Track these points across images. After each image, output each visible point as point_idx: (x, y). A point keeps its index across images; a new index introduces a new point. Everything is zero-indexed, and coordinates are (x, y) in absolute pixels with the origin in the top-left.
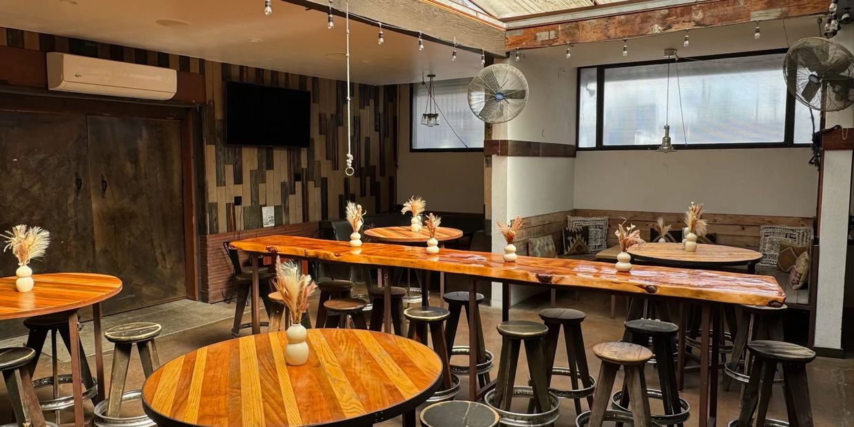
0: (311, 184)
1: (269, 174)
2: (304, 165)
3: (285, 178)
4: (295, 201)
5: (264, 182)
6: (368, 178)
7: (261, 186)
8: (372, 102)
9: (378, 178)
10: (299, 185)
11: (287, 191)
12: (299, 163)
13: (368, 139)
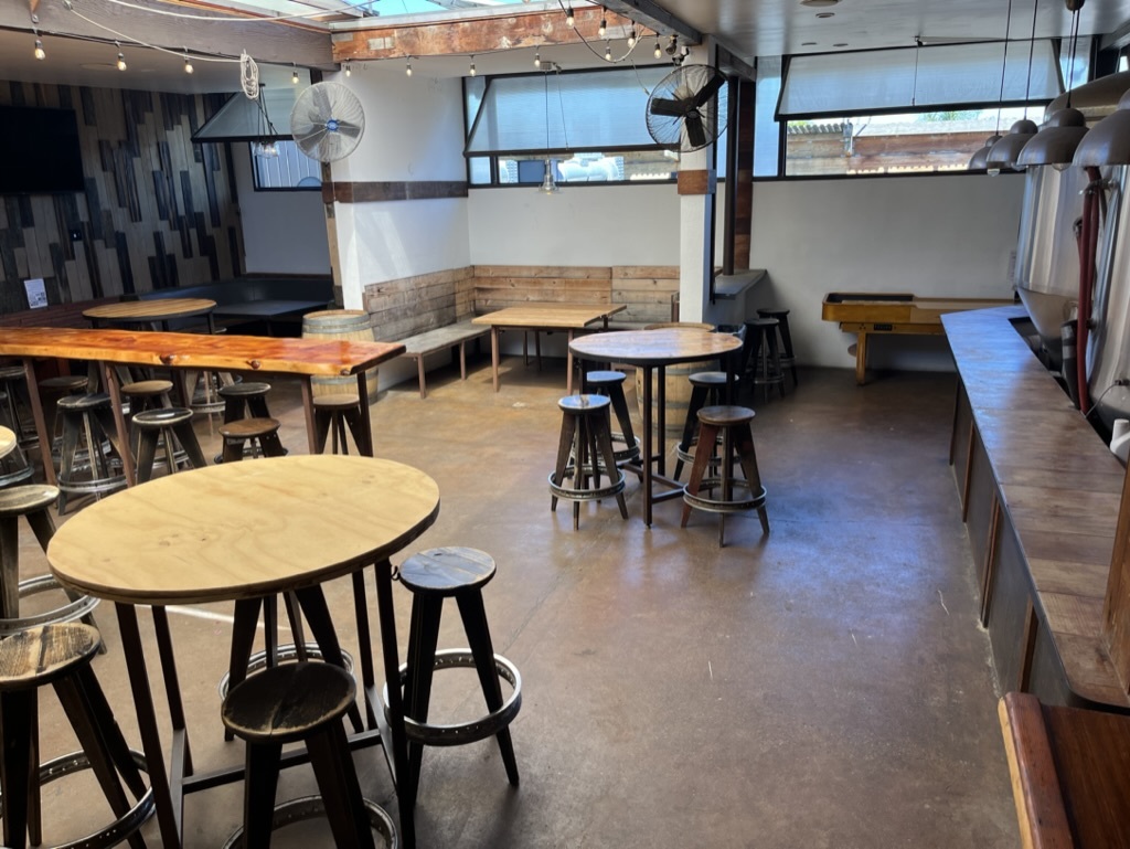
0: (99, 244)
1: (28, 233)
2: (83, 216)
3: (54, 236)
4: (76, 270)
5: (22, 245)
6: (193, 232)
7: (18, 252)
8: (185, 119)
9: (210, 230)
10: (79, 246)
11: (60, 255)
12: (75, 215)
13: (185, 175)
